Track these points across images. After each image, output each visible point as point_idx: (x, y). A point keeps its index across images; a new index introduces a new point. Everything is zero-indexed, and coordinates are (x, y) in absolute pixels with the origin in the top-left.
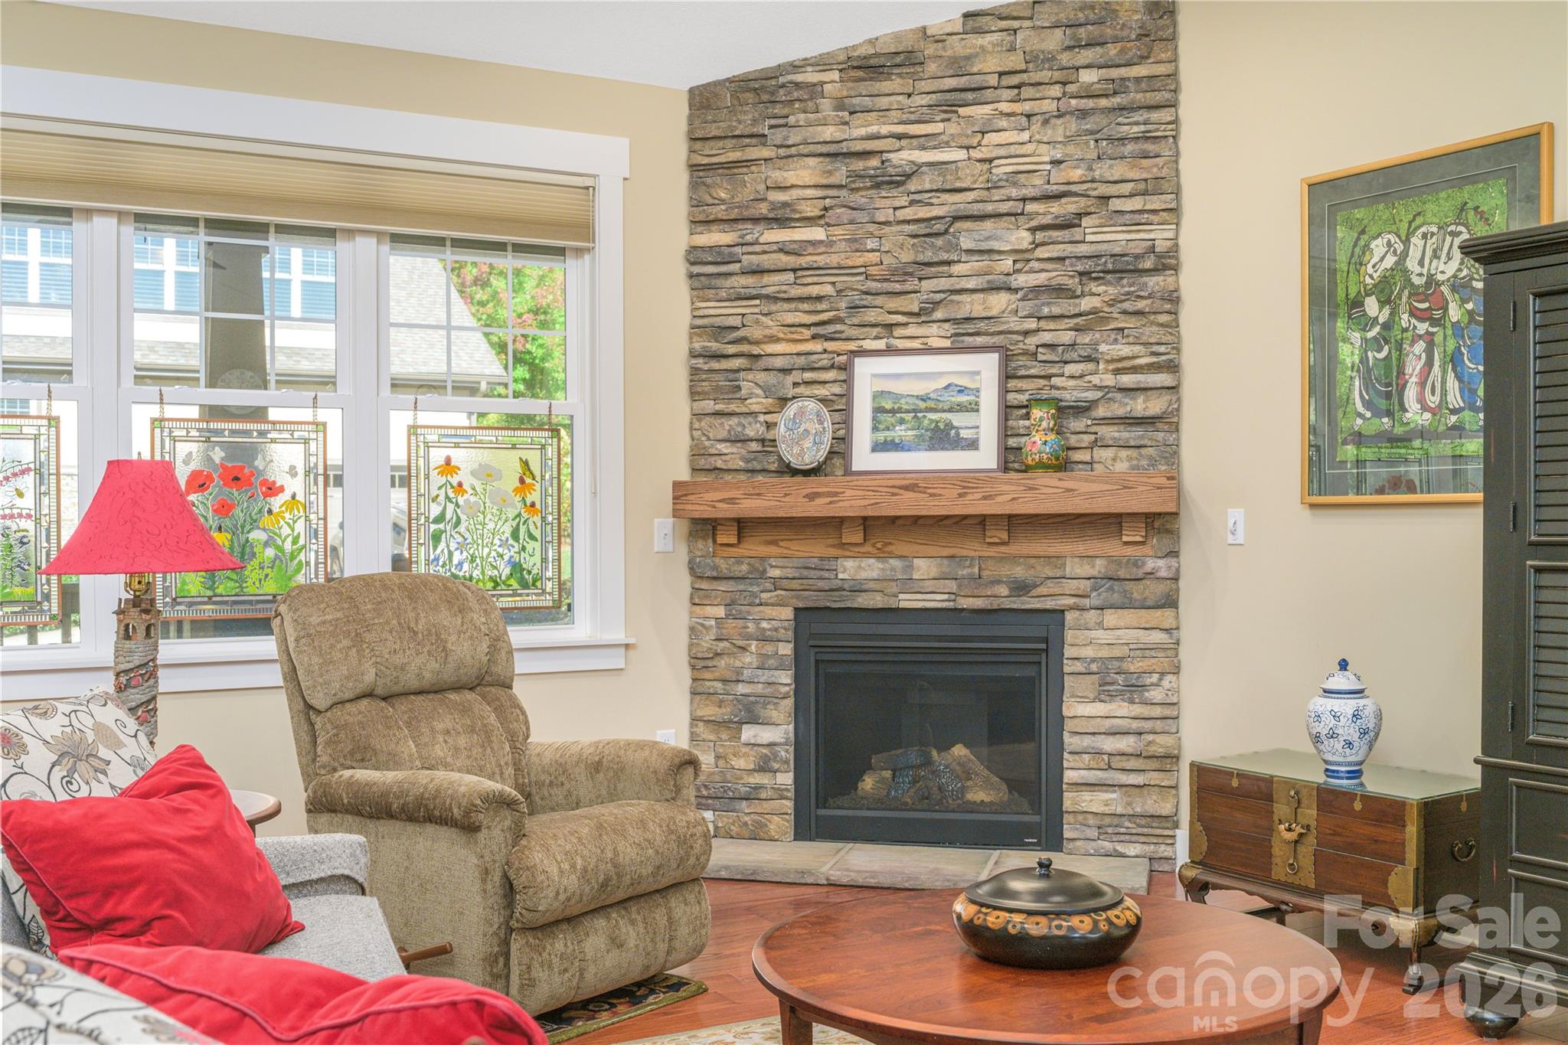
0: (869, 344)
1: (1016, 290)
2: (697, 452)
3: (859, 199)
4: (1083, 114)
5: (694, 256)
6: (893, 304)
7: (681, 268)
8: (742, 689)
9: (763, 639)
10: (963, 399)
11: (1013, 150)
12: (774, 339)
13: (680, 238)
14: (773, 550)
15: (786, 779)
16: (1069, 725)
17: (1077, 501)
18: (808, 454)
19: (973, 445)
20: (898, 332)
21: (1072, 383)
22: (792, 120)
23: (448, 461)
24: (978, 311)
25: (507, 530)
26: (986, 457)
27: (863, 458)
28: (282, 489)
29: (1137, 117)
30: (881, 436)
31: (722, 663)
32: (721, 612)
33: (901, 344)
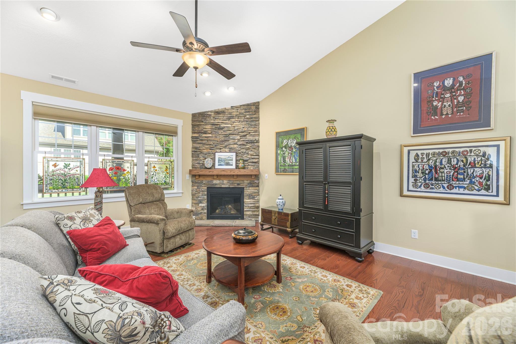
0: (218, 151)
1: (238, 144)
2: (193, 165)
3: (216, 131)
4: (247, 121)
5: (193, 137)
6: (221, 145)
7: (191, 139)
8: (199, 199)
9: (202, 191)
10: (231, 159)
11: (237, 125)
12: (204, 150)
13: (190, 134)
14: (204, 179)
15: (206, 211)
16: (245, 203)
17: (246, 173)
18: (209, 166)
19: (232, 165)
20: (222, 149)
21: (245, 157)
22: (207, 119)
23: (154, 166)
24: (233, 147)
25: (164, 176)
26: (234, 167)
27: (217, 166)
28: (126, 170)
29: (254, 122)
30: (219, 164)
31: (196, 195)
32: (196, 188)
33: (222, 151)
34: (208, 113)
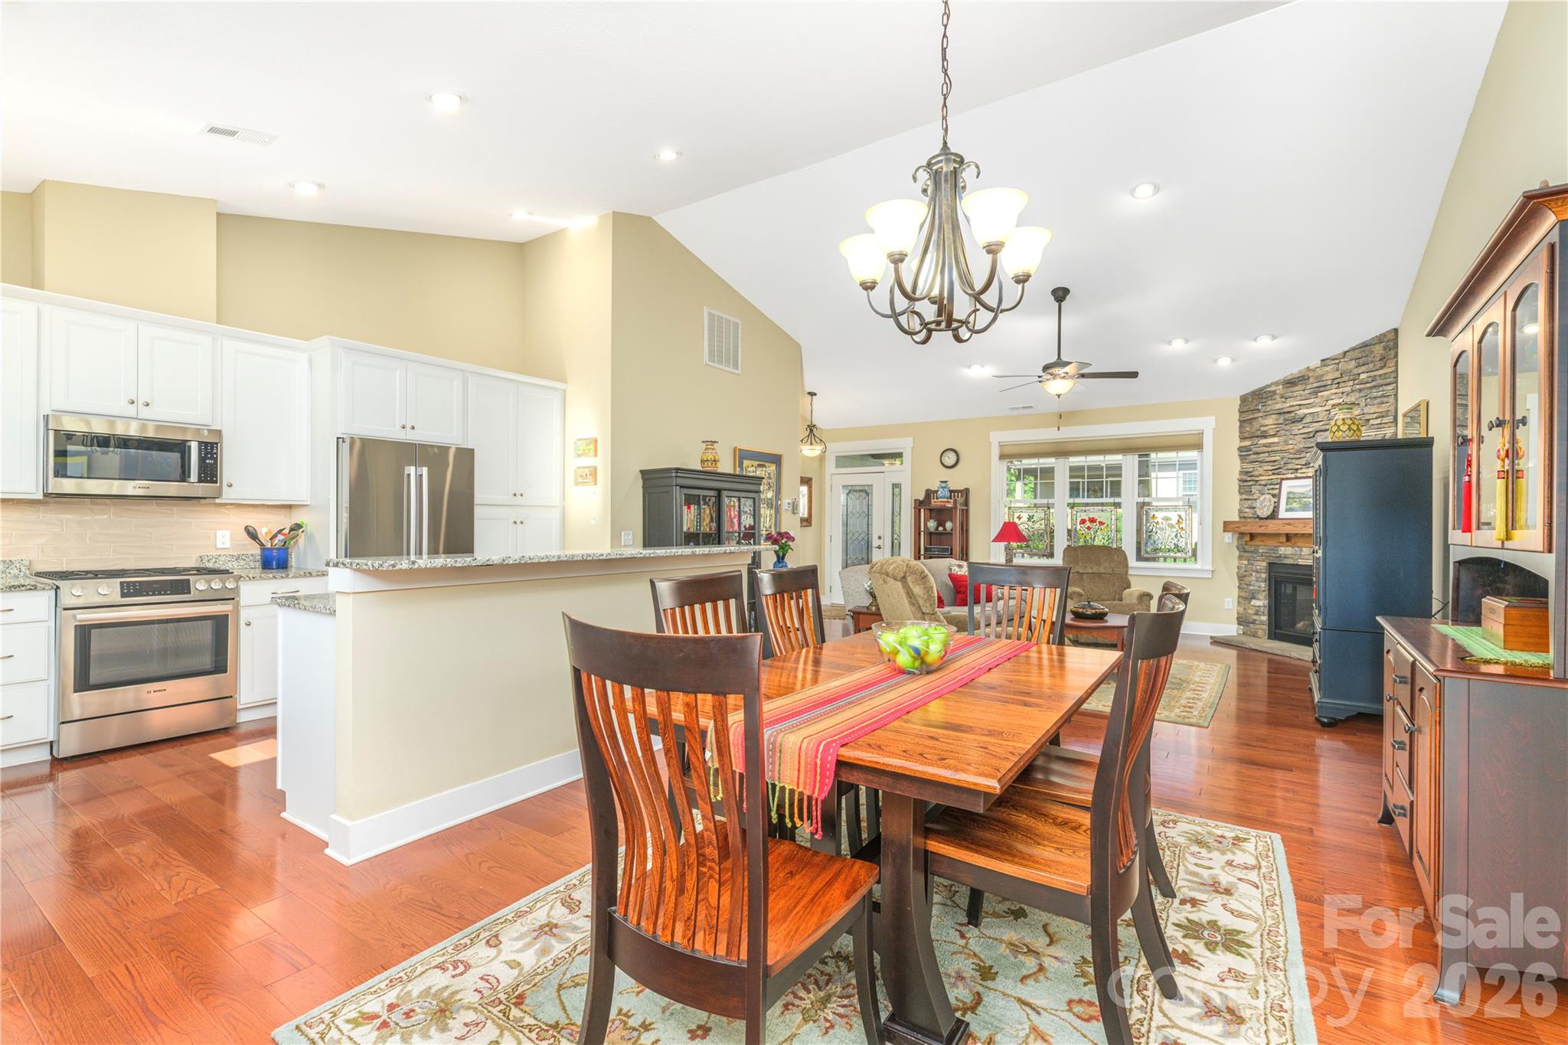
0: (1287, 476)
2: (1240, 512)
3: (1287, 427)
4: (1360, 390)
5: (1240, 449)
6: (1297, 462)
7: (1237, 453)
8: (1251, 588)
9: (1257, 572)
12: (1261, 475)
13: (1237, 443)
14: (1262, 543)
15: (1265, 618)
18: (1265, 512)
22: (1267, 403)
23: (1153, 515)
25: (1174, 534)
27: (1282, 513)
29: (1381, 389)
30: (1288, 506)
31: (1246, 579)
32: (1246, 562)
33: (1299, 475)
34: (1269, 389)
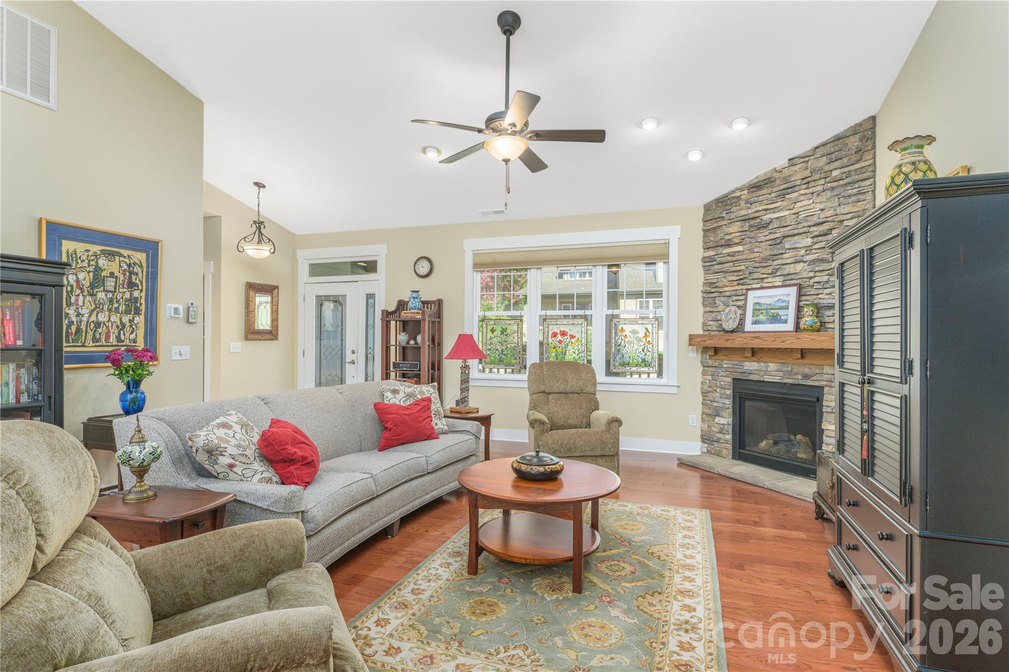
0: (755, 286)
1: (806, 262)
2: (704, 325)
3: (753, 234)
4: (833, 189)
5: (704, 260)
6: (763, 271)
7: (701, 264)
8: (715, 404)
9: (722, 388)
10: (783, 304)
11: (805, 208)
12: (726, 286)
13: (700, 253)
14: (726, 358)
15: (729, 437)
16: (825, 433)
17: (815, 344)
18: (730, 325)
19: (786, 322)
20: (765, 281)
21: (827, 296)
22: (732, 210)
23: (622, 328)
24: (792, 271)
25: (641, 348)
26: (790, 326)
27: (749, 327)
28: (575, 337)
29: (856, 186)
30: (755, 319)
31: (710, 395)
32: (710, 378)
33: (765, 285)
34: (733, 195)
